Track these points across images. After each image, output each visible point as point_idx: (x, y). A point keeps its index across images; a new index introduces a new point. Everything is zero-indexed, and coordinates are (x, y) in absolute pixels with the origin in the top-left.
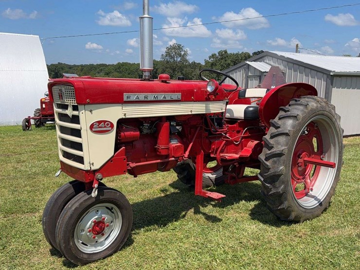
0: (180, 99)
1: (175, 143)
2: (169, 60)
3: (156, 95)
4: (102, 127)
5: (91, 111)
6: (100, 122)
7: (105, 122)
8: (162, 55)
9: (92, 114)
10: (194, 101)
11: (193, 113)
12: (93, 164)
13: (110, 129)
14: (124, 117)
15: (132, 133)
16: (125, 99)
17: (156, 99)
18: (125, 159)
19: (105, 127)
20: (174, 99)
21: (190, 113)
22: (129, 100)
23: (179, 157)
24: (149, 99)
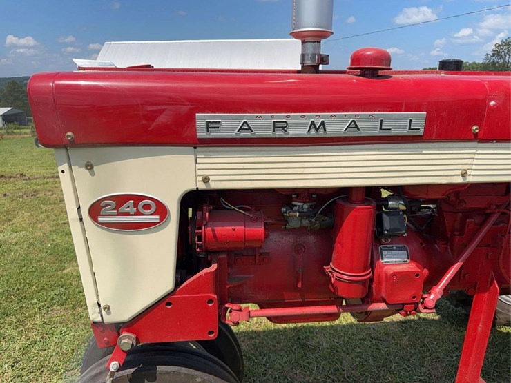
0: (421, 132)
1: (395, 261)
2: (496, 61)
3: (318, 117)
4: (127, 214)
5: (89, 167)
6: (121, 200)
7: (137, 199)
8: (487, 55)
9: (93, 174)
10: (481, 141)
11: (470, 179)
12: (108, 309)
13: (156, 218)
14: (202, 186)
15: (240, 228)
16: (201, 132)
17: (321, 133)
18: (211, 301)
19: (138, 213)
20: (394, 132)
21: (459, 180)
22: (214, 134)
23: (403, 304)
24: (292, 132)
